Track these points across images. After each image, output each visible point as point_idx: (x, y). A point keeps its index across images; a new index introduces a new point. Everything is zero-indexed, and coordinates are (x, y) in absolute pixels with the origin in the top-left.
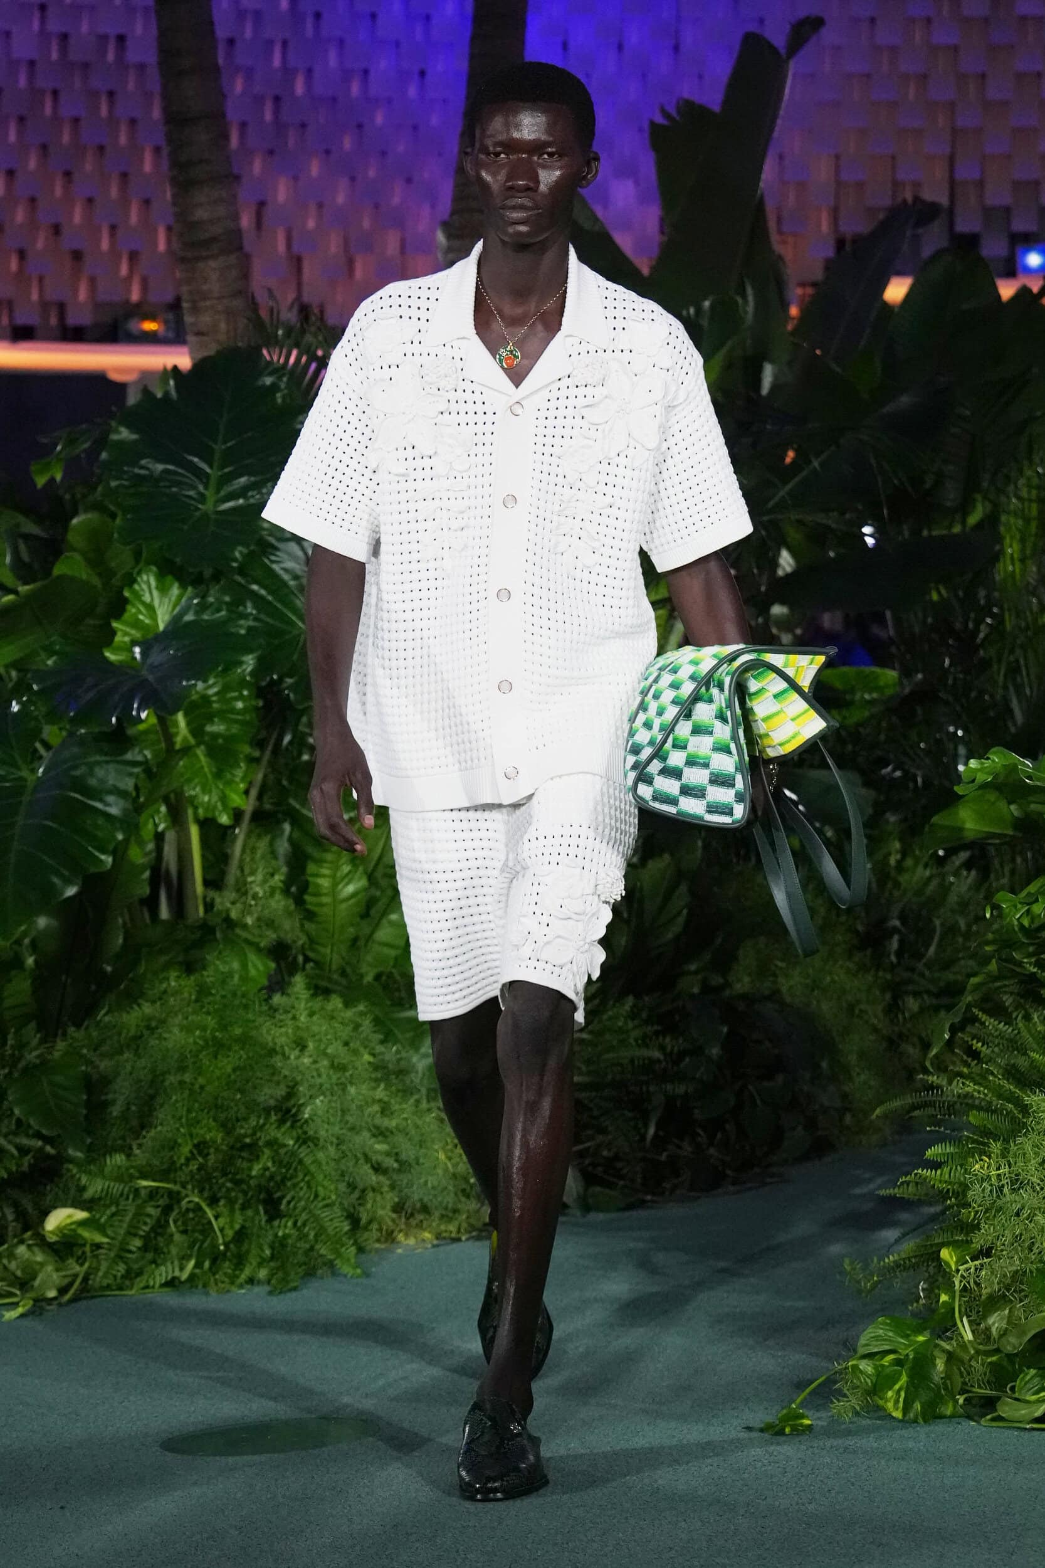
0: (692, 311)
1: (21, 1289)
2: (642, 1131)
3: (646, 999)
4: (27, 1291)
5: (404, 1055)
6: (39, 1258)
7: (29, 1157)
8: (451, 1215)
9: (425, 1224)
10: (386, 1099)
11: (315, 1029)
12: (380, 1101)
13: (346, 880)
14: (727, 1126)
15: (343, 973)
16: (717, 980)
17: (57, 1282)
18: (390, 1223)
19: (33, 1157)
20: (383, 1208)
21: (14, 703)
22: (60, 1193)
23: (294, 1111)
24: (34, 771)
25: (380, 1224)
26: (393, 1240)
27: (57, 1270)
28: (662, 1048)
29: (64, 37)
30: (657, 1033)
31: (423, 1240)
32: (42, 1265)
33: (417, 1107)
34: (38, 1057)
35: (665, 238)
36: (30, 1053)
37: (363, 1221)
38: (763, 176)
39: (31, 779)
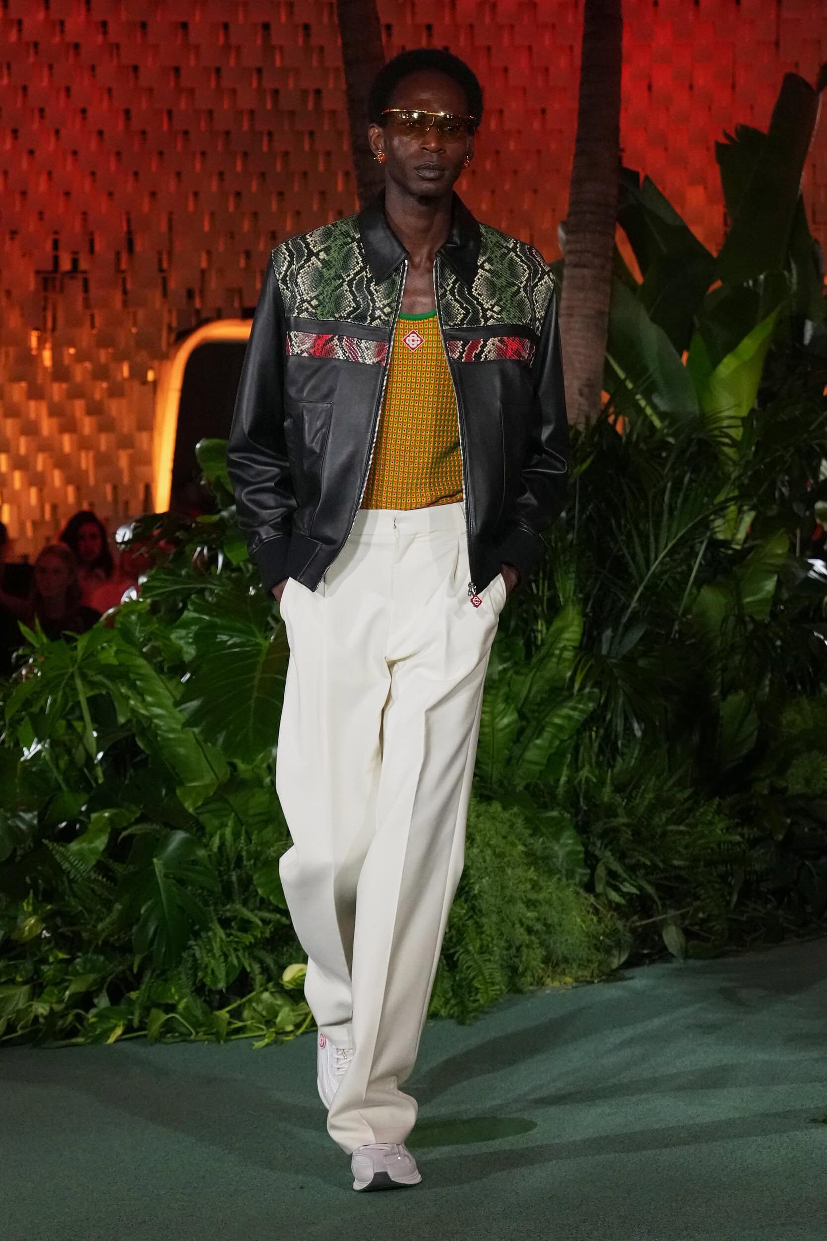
0: (751, 283)
1: (266, 1025)
2: (728, 898)
3: (729, 799)
4: (271, 1027)
5: (548, 844)
6: (279, 1002)
7: (271, 925)
8: (585, 963)
9: (567, 971)
10: (535, 878)
11: (481, 826)
12: (531, 880)
13: (502, 715)
14: (792, 894)
15: (501, 784)
16: (782, 784)
17: (293, 1019)
18: (540, 971)
19: (274, 926)
20: (534, 959)
21: (251, 588)
22: (294, 953)
23: (467, 889)
24: (267, 638)
25: (532, 971)
26: (543, 984)
27: (293, 1010)
28: (742, 836)
29: (276, 92)
30: (737, 825)
31: (565, 983)
32: (280, 1006)
33: (559, 883)
34: (274, 852)
35: (729, 230)
36: (269, 848)
37: (520, 970)
38: (802, 181)
39: (265, 645)
